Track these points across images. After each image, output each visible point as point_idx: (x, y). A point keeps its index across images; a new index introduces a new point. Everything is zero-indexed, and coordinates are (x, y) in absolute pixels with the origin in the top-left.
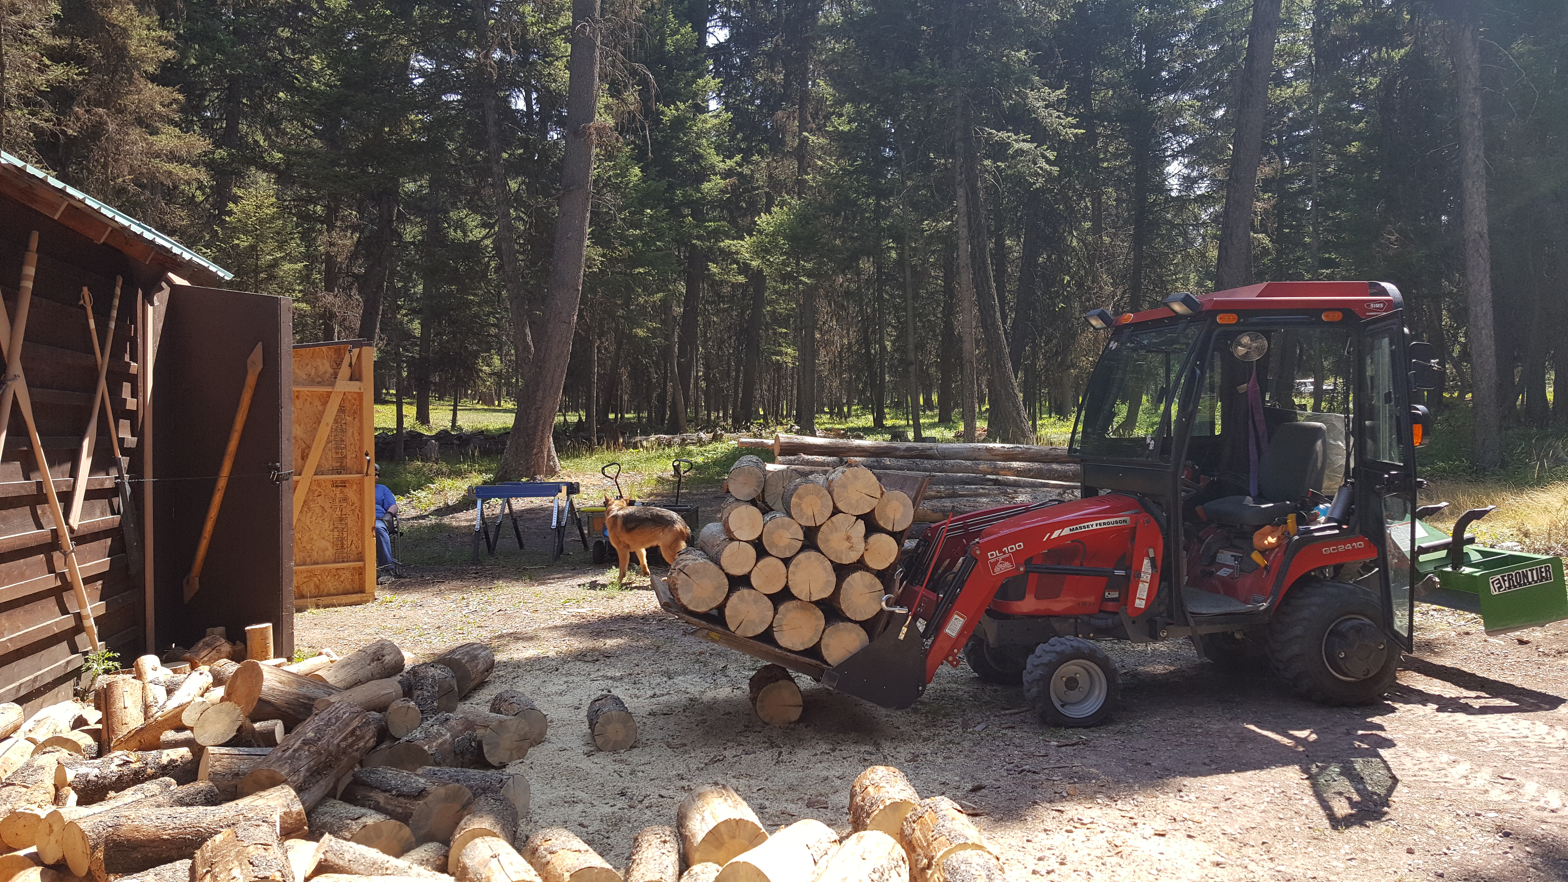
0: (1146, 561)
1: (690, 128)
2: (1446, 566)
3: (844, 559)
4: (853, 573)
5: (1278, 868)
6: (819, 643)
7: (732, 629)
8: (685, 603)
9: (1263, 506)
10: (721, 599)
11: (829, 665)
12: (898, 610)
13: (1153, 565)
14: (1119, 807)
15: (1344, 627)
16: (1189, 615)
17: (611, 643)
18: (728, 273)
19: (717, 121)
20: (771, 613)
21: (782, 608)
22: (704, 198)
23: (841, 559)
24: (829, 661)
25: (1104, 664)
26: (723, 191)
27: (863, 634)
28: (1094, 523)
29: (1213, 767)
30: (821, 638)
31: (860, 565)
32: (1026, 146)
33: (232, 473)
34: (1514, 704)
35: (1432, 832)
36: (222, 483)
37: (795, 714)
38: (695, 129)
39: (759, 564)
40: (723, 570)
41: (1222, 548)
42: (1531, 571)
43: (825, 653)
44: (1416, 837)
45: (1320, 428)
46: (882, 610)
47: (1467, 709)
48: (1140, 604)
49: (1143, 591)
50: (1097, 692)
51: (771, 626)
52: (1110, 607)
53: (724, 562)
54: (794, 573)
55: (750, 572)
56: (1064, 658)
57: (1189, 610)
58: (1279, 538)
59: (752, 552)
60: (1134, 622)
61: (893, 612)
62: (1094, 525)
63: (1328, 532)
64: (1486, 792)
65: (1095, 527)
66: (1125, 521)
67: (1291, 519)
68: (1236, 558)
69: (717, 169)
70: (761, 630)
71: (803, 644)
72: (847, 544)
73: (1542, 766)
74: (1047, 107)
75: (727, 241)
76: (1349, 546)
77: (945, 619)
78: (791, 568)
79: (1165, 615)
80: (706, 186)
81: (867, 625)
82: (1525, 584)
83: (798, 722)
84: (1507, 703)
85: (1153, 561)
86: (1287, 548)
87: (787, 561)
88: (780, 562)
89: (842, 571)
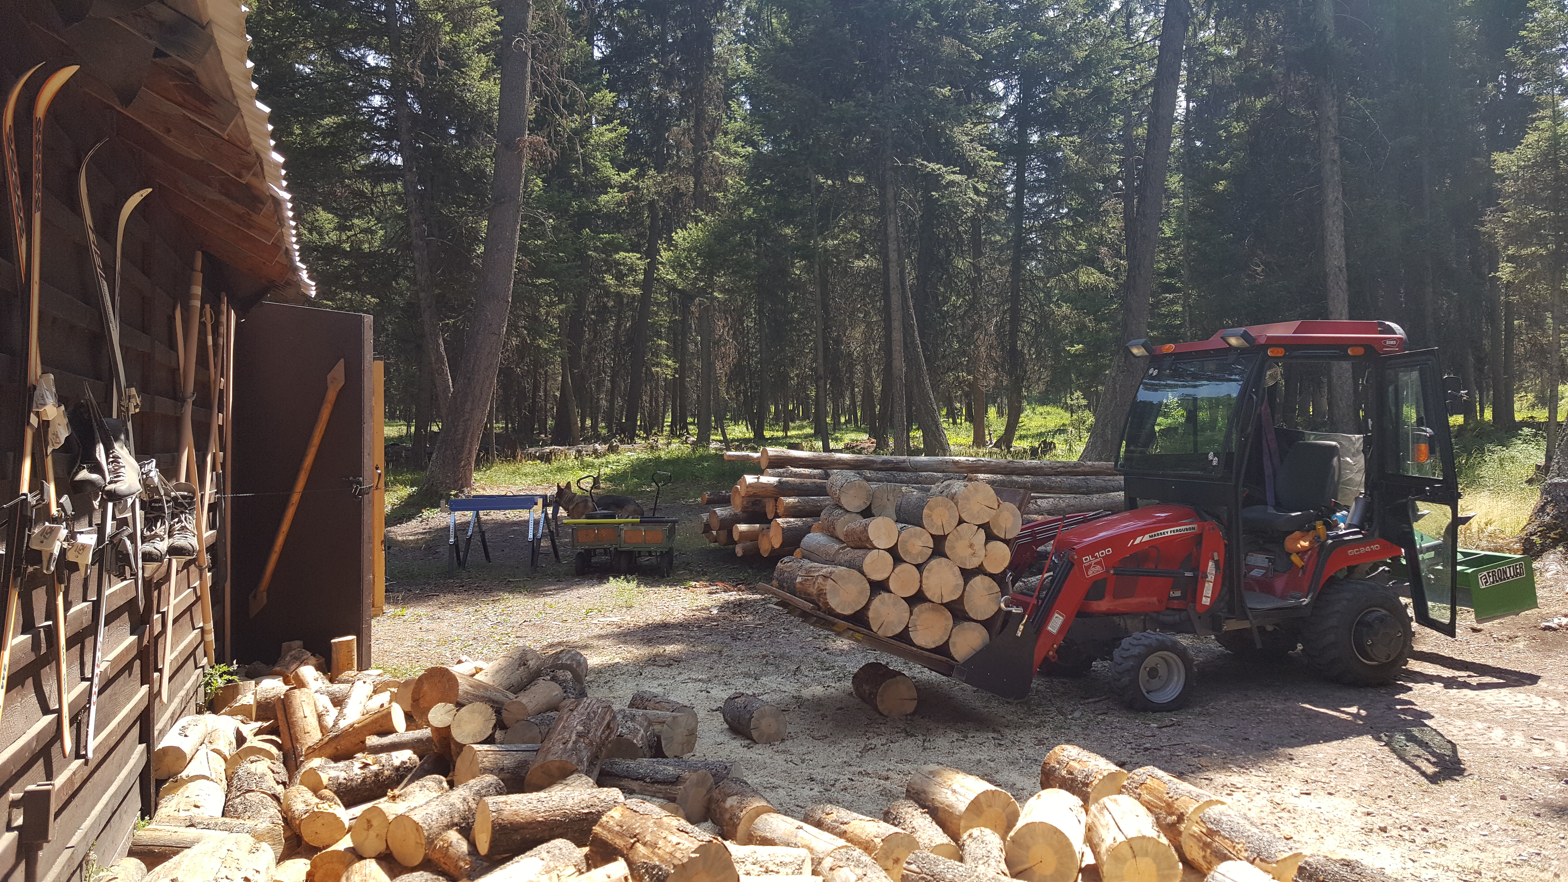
0: (1211, 564)
1: (587, 140)
2: (1437, 564)
3: (968, 563)
4: (974, 577)
5: (1415, 815)
6: (947, 642)
7: (875, 630)
8: (833, 607)
9: (1293, 514)
10: (864, 603)
11: (956, 661)
12: (1014, 610)
13: (1217, 567)
14: (1254, 773)
15: (1369, 618)
16: (1248, 611)
17: (671, 649)
18: (624, 285)
19: (614, 135)
20: (908, 614)
21: (916, 610)
22: (600, 210)
23: (965, 564)
24: (956, 657)
25: (1182, 653)
26: (619, 204)
27: (984, 632)
28: (1169, 530)
29: (1302, 739)
30: (950, 637)
31: (980, 570)
32: (958, 178)
33: (305, 488)
34: (1502, 681)
35: (1509, 783)
36: (296, 498)
37: (911, 707)
38: (592, 141)
39: (896, 570)
40: (865, 576)
41: (1252, 551)
42: (1509, 567)
43: (952, 650)
44: (1500, 787)
45: (1336, 446)
46: (1000, 609)
47: (1466, 685)
48: (1206, 601)
49: (1208, 590)
50: (1176, 678)
51: (907, 627)
52: (1176, 604)
53: (866, 569)
54: (927, 578)
55: (889, 578)
56: (1151, 650)
57: (1249, 606)
58: (1310, 542)
59: (889, 558)
60: (1199, 618)
61: (1011, 611)
62: (1169, 532)
63: (1351, 537)
64: (1529, 750)
65: (1169, 534)
66: (1194, 528)
67: (1319, 525)
68: (1270, 560)
69: (613, 182)
70: (899, 630)
71: (934, 642)
72: (970, 551)
73: (1558, 728)
74: (971, 141)
75: (621, 253)
76: (1368, 549)
77: (1046, 618)
78: (925, 574)
79: (1225, 610)
80: (603, 198)
81: (986, 624)
82: (1505, 579)
83: (913, 714)
84: (1495, 680)
85: (1217, 563)
86: (1320, 550)
87: (920, 567)
88: (914, 568)
89: (967, 574)
